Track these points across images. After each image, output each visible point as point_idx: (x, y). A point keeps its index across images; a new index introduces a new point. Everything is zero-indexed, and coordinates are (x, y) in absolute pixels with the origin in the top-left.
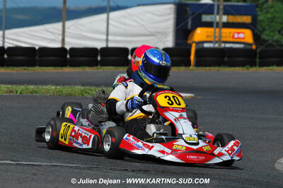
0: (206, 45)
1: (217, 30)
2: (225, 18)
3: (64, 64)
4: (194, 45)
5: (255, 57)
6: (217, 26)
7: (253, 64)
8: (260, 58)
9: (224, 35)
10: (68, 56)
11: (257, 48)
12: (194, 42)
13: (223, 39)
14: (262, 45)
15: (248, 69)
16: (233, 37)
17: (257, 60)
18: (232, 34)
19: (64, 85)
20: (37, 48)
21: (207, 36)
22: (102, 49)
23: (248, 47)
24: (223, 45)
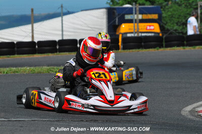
0: (129, 35)
1: (136, 24)
2: (140, 17)
3: (34, 52)
4: (120, 36)
5: (162, 41)
6: (136, 22)
7: (161, 46)
8: (166, 42)
9: (140, 28)
10: (37, 47)
11: (163, 35)
12: (120, 33)
13: (140, 31)
14: (166, 33)
15: (158, 50)
16: (147, 29)
17: (164, 43)
18: (145, 27)
19: (35, 66)
20: (15, 42)
21: (130, 29)
22: (59, 41)
23: (157, 35)
24: (140, 35)
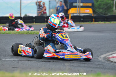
1: (79, 9)
2: (82, 4)
7: (92, 21)
12: (70, 13)
13: (81, 12)
15: (90, 23)
17: (94, 19)
24: (81, 15)
